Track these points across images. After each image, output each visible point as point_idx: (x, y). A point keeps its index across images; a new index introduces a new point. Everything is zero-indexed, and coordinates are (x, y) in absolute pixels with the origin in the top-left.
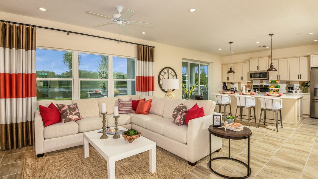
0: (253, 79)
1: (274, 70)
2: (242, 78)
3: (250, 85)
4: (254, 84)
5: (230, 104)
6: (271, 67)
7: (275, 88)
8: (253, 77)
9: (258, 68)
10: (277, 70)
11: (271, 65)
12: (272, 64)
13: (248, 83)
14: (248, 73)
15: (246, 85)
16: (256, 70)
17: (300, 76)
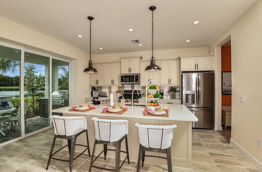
0: (124, 83)
1: (156, 68)
2: (113, 82)
3: (121, 89)
4: (125, 89)
5: (86, 131)
6: (152, 63)
7: (155, 98)
8: (124, 81)
9: (130, 70)
10: (160, 69)
11: (152, 60)
12: (154, 59)
13: (119, 87)
14: (119, 75)
15: (117, 90)
16: (128, 73)
17: (170, 81)
